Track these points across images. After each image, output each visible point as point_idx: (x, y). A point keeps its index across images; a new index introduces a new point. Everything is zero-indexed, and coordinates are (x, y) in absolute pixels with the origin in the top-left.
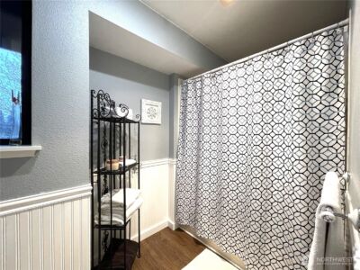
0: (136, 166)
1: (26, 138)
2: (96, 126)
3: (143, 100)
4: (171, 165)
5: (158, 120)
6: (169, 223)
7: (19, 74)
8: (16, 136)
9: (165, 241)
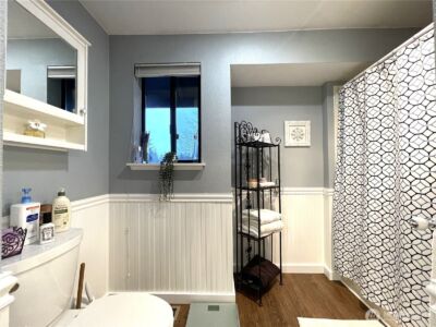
0: (277, 190)
1: (199, 161)
2: (244, 152)
3: (286, 122)
4: (326, 197)
5: (306, 141)
6: (325, 270)
7: (197, 120)
8: (196, 158)
9: (315, 285)
